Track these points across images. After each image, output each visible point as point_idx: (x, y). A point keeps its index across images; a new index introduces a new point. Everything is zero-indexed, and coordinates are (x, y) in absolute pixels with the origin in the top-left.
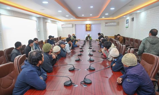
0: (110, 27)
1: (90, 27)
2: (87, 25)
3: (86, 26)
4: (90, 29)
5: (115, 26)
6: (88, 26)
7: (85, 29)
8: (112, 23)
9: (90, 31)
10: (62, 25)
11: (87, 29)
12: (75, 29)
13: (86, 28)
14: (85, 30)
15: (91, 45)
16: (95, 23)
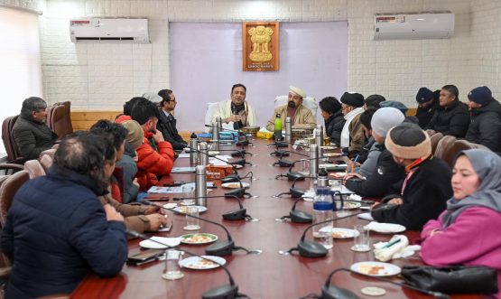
0: (411, 42)
1: (273, 46)
2: (252, 31)
3: (248, 36)
4: (270, 56)
5: (446, 36)
6: (261, 36)
7: (240, 54)
8: (420, 18)
9: (271, 67)
10: (74, 23)
11: (254, 56)
12: (171, 53)
13: (248, 47)
14: (240, 63)
15: (285, 160)
16: (305, 16)
